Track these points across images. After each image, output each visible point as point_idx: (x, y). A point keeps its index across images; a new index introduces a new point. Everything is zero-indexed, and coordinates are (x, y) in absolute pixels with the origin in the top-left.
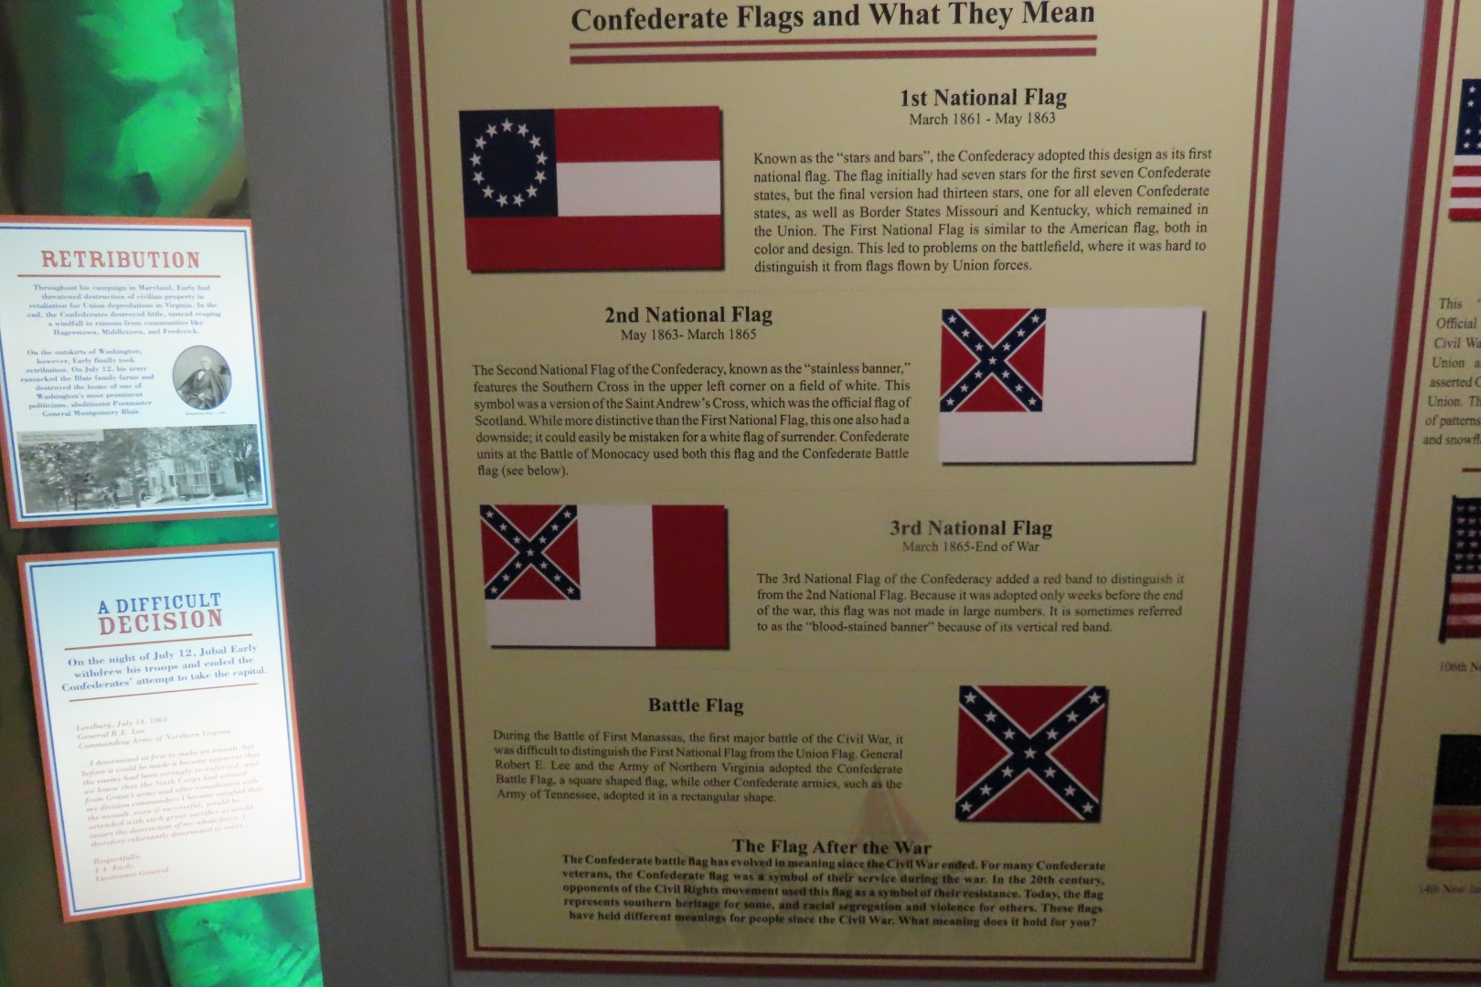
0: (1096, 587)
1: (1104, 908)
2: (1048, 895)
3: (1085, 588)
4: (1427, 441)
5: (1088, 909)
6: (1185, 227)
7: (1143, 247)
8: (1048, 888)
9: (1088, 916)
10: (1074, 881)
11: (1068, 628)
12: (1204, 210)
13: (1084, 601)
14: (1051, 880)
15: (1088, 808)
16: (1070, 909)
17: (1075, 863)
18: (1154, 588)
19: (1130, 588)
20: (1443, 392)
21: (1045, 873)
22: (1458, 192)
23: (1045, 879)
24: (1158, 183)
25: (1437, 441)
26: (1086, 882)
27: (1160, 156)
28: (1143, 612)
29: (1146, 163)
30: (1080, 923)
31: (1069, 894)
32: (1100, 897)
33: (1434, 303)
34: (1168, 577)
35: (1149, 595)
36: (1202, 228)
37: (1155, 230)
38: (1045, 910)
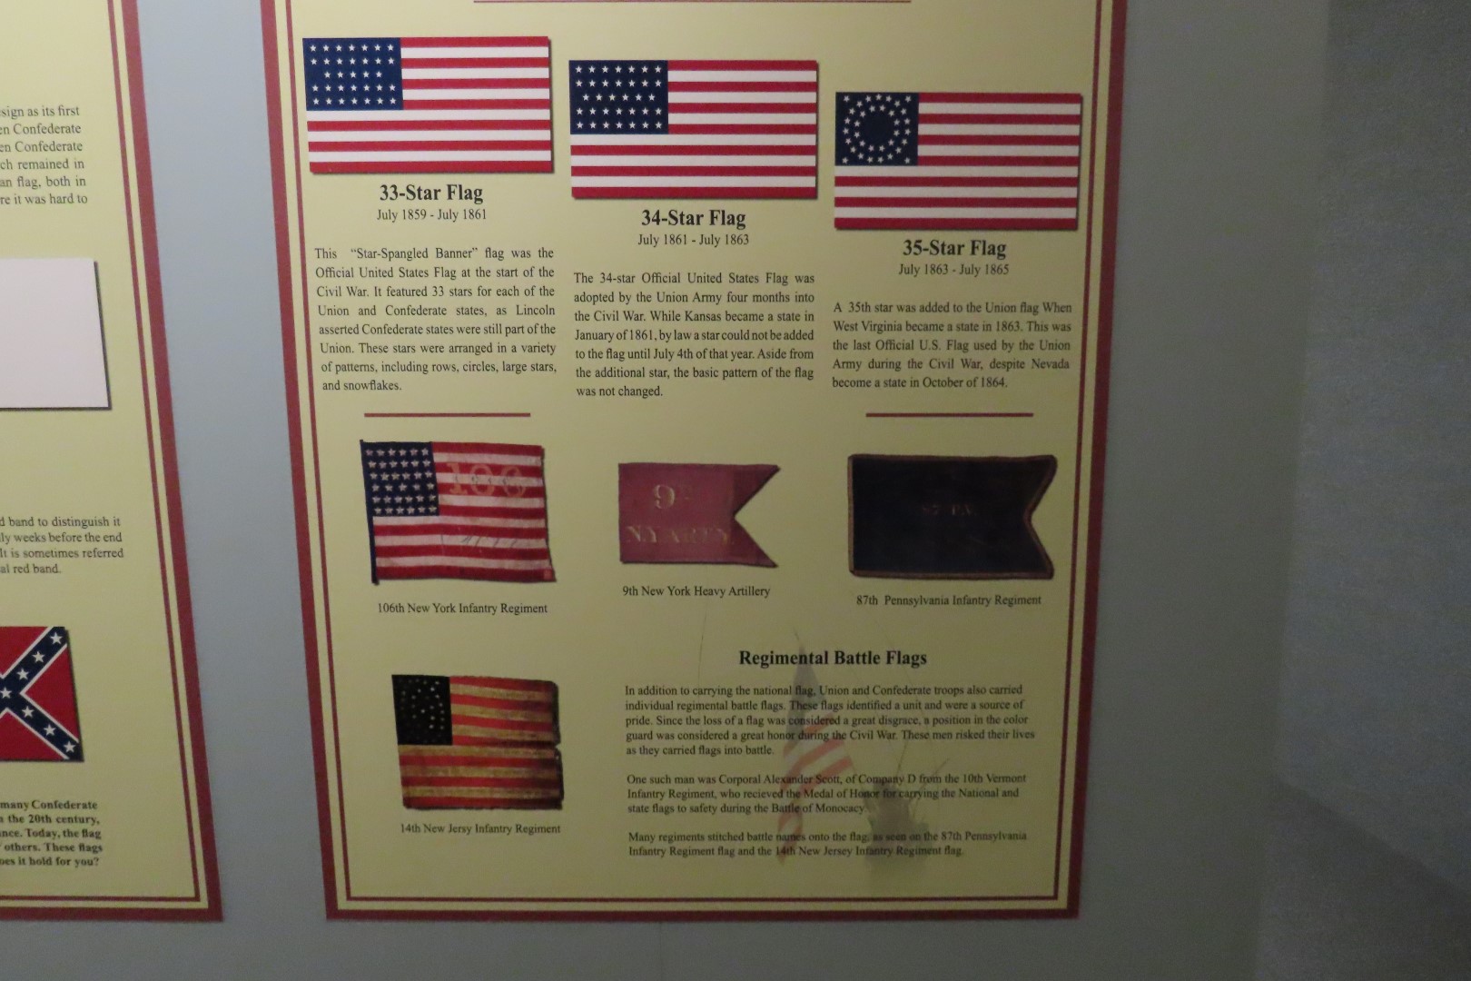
0: (38, 529)
1: (103, 847)
2: (49, 835)
3: (28, 531)
4: (326, 387)
5: (89, 849)
6: (64, 181)
7: (29, 200)
8: (47, 827)
9: (89, 855)
10: (70, 820)
11: (18, 569)
12: (80, 164)
13: (29, 543)
14: (48, 819)
15: (70, 747)
16: (71, 848)
17: (68, 802)
18: (94, 531)
19: (71, 530)
20: (332, 339)
21: (42, 812)
22: (315, 146)
23: (43, 818)
24: (34, 139)
25: (337, 387)
26: (82, 821)
27: (32, 113)
28: (87, 554)
29: (19, 120)
30: (84, 863)
31: (68, 833)
32: (97, 835)
33: (310, 254)
34: (104, 521)
35: (90, 537)
36: (81, 182)
37: (37, 184)
38: (48, 849)
